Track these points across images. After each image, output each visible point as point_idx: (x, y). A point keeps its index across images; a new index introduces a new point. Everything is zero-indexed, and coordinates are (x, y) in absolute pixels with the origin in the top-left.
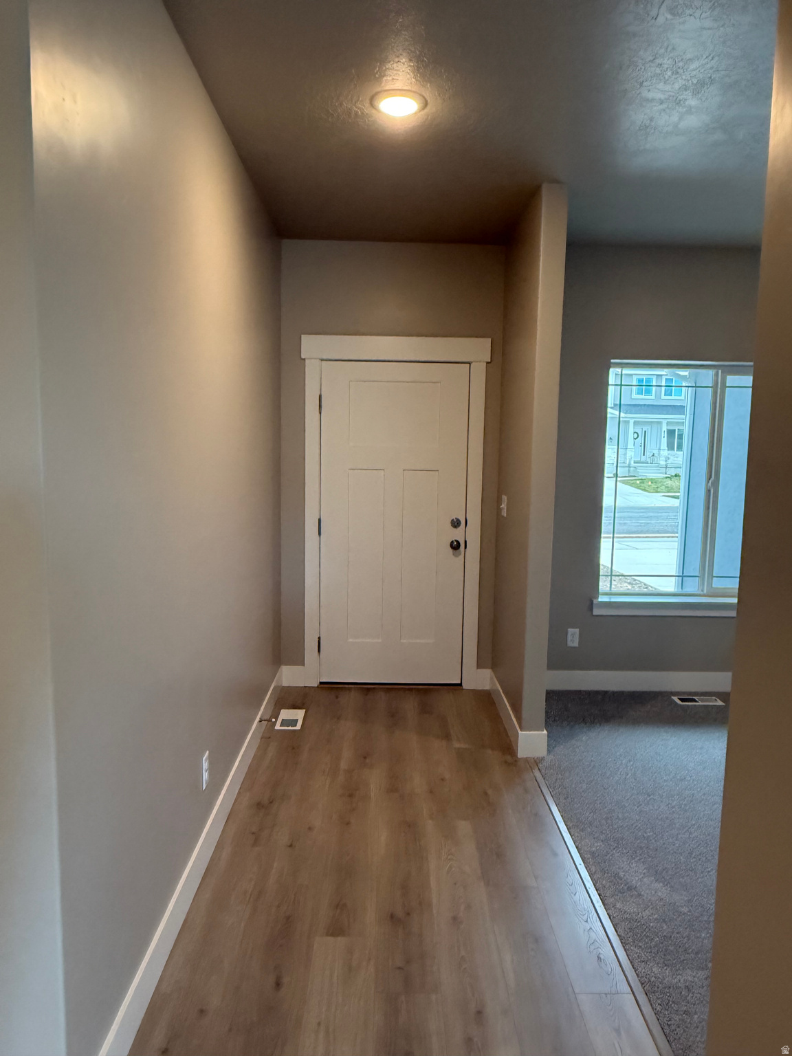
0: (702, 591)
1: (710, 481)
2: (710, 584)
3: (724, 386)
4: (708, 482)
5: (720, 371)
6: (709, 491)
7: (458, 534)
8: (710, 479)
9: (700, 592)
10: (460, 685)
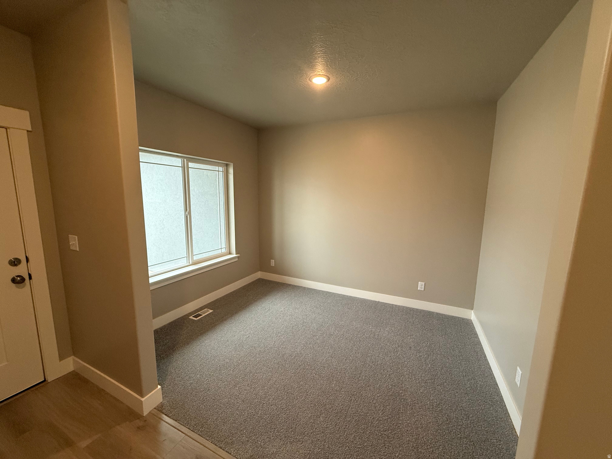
0: (189, 263)
1: (187, 212)
2: (192, 258)
3: (188, 168)
4: (186, 212)
5: (185, 160)
6: (187, 217)
7: (21, 270)
8: (186, 211)
9: (188, 264)
10: (45, 380)
